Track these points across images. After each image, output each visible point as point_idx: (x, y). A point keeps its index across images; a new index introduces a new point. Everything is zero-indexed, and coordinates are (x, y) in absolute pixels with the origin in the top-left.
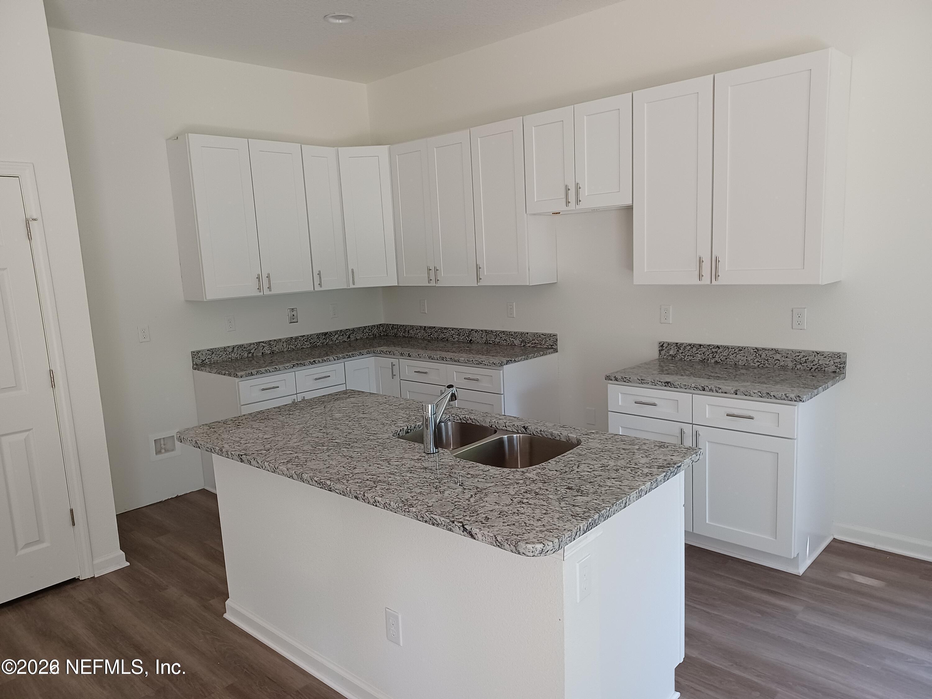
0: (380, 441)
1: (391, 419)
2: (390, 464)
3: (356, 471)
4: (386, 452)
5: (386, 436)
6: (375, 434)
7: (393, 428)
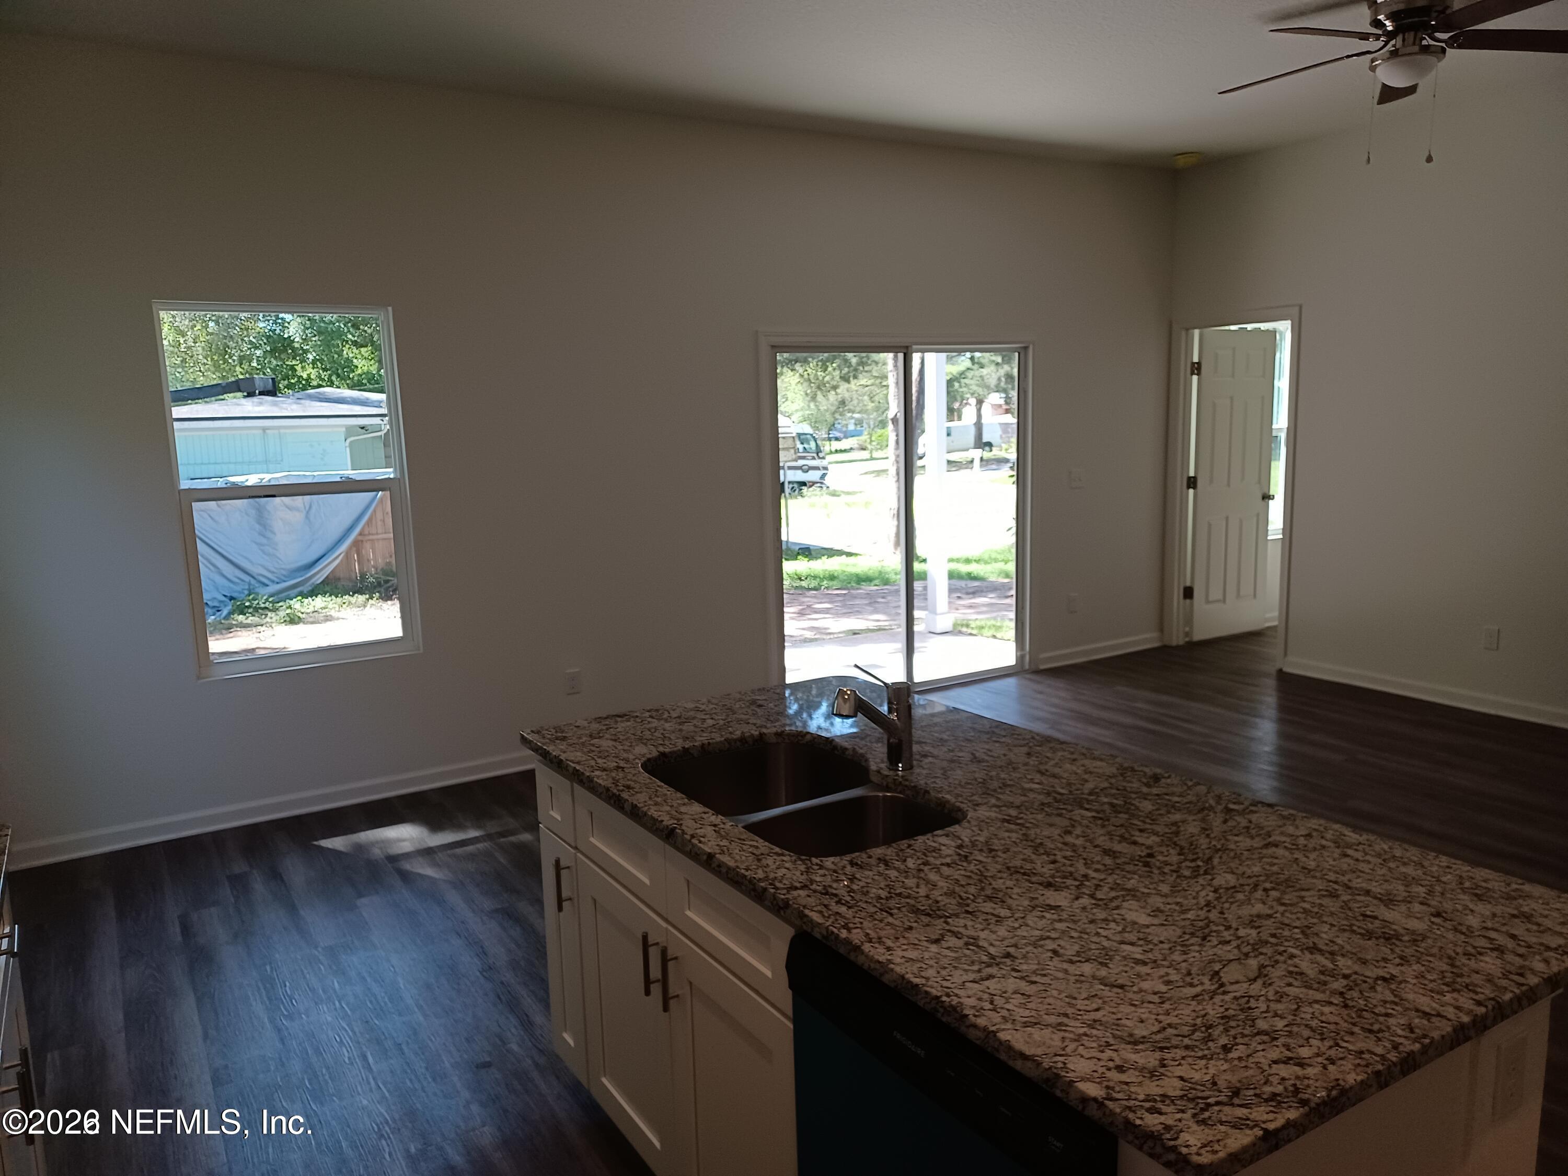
0: (993, 801)
1: (972, 867)
2: (973, 754)
3: (1025, 750)
4: (980, 775)
5: (983, 812)
6: (1008, 821)
7: (963, 832)
